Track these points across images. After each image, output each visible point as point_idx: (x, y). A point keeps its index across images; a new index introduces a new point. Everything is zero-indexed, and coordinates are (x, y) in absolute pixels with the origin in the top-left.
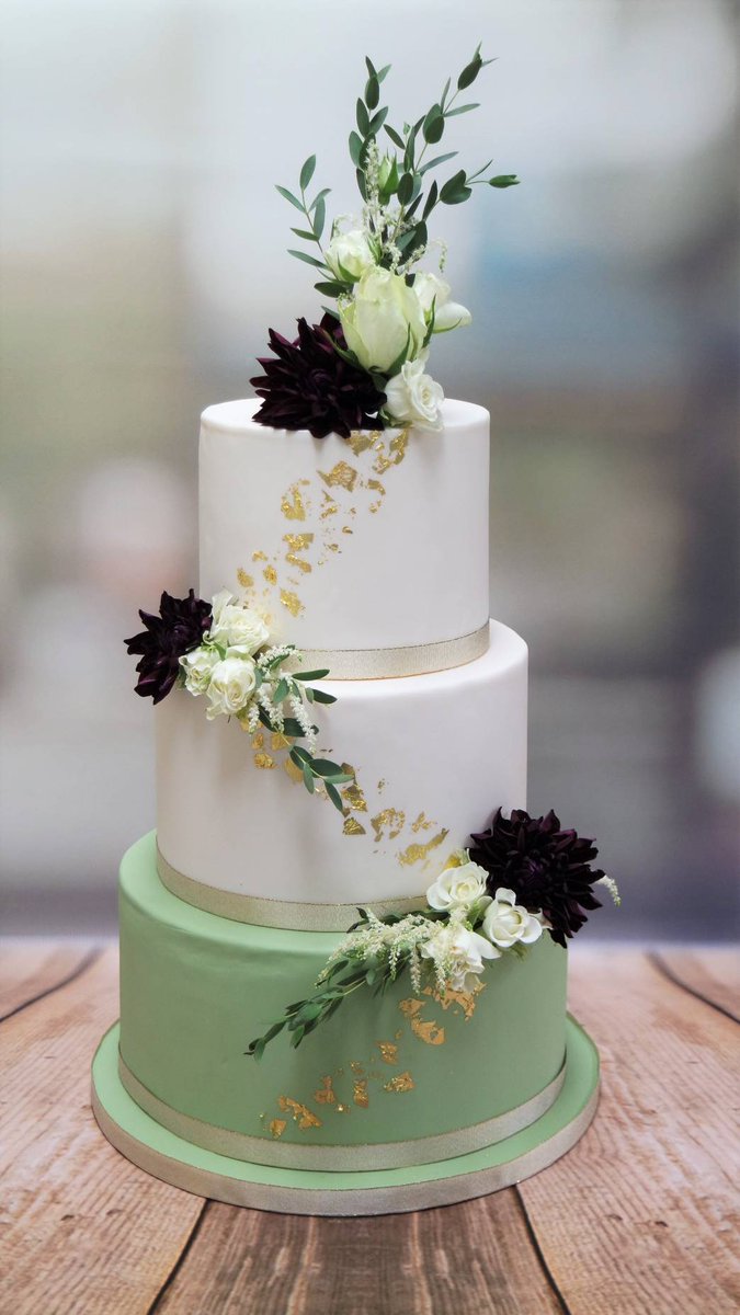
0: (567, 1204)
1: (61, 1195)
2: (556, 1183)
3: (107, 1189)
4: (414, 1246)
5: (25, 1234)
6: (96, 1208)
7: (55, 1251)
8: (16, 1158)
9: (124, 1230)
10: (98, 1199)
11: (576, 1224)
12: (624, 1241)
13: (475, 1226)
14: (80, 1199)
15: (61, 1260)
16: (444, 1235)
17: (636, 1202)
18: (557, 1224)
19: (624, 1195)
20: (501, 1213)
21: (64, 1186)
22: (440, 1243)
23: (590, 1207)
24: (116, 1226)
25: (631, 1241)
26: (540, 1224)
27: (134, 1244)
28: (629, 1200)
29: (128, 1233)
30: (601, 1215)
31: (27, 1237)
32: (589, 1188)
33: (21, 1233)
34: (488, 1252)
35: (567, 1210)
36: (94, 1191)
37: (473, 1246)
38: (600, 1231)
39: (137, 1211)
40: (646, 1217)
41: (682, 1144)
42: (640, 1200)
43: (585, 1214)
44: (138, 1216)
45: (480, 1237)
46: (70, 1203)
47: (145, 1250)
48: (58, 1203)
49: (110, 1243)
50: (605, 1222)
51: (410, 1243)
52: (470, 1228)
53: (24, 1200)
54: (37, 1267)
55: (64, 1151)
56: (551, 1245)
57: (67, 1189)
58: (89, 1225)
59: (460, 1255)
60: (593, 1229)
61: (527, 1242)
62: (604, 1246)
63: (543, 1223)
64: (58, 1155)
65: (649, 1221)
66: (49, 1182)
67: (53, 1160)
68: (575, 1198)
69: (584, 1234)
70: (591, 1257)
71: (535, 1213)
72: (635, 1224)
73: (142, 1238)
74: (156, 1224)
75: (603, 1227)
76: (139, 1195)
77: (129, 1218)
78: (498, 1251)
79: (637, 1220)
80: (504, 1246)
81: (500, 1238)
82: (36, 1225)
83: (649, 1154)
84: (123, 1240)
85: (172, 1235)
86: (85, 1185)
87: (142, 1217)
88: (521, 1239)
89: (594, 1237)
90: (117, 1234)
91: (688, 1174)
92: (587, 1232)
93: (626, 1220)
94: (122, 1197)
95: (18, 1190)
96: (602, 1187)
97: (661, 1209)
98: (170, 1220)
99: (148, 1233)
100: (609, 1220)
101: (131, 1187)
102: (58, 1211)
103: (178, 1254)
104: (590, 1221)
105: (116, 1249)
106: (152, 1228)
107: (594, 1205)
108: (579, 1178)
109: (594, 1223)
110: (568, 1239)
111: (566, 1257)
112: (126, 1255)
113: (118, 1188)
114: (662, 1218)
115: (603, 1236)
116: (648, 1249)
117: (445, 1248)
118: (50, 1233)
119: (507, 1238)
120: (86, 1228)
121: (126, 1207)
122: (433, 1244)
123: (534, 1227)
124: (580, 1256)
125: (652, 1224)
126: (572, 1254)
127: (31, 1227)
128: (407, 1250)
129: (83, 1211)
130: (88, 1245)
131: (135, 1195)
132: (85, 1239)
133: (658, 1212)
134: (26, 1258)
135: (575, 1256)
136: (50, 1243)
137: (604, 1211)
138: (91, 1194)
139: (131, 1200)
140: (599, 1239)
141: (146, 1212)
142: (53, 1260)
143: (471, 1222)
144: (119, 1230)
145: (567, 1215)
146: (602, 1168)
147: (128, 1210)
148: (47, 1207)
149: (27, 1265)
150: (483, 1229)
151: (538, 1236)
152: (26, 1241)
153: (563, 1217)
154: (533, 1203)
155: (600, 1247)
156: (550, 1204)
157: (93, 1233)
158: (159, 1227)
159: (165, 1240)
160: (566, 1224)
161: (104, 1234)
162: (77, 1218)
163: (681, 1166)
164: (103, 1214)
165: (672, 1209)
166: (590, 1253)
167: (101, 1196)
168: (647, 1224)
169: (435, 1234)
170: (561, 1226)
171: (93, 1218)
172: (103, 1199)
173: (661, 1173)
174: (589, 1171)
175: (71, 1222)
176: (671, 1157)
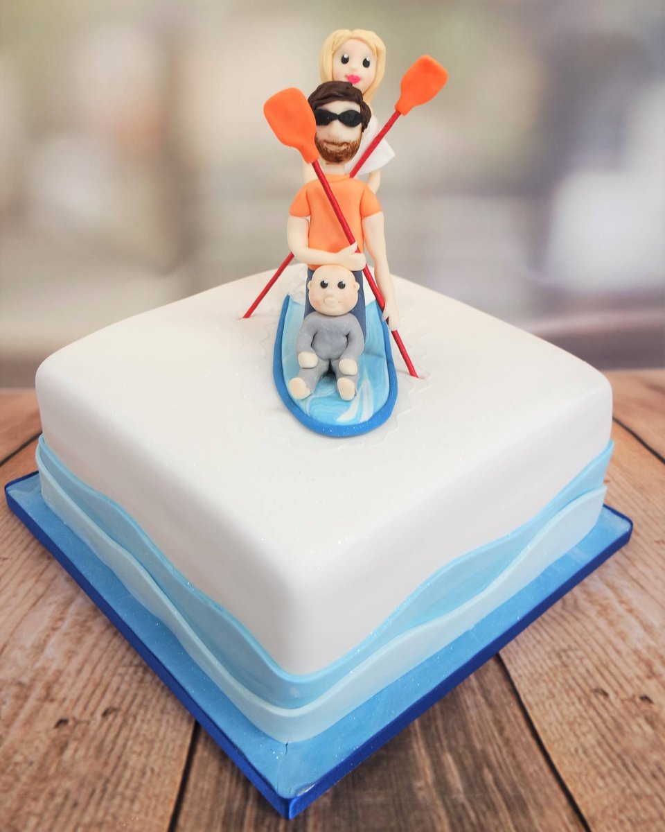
0: (551, 674)
1: (56, 688)
2: (534, 647)
3: (102, 678)
4: (419, 749)
5: (15, 752)
6: (91, 707)
7: (45, 779)
8: (12, 634)
9: (120, 741)
10: (93, 692)
11: (567, 704)
12: (619, 727)
13: (473, 713)
14: (73, 694)
15: (52, 795)
16: (446, 731)
17: (612, 668)
18: (550, 706)
19: (600, 659)
20: (494, 691)
21: (59, 672)
22: (445, 743)
23: (574, 679)
24: (111, 736)
25: (626, 728)
26: (535, 708)
27: (131, 763)
28: (606, 667)
29: (124, 746)
30: (587, 690)
31: (18, 758)
32: (565, 651)
33: (11, 752)
34: (495, 753)
35: (554, 685)
36: (89, 680)
37: (478, 746)
38: (592, 713)
39: (134, 709)
40: (630, 691)
41: (628, 588)
42: (616, 666)
43: (573, 690)
44: (135, 717)
45: (482, 732)
46: (64, 700)
47: (143, 773)
48: (52, 700)
49: (106, 764)
50: (594, 700)
51: (415, 745)
52: (468, 718)
53: (17, 697)
54: (26, 809)
55: (60, 623)
56: (552, 738)
57: (61, 680)
58: (83, 735)
59: (469, 761)
60: (586, 711)
61: (528, 733)
62: (603, 736)
63: (537, 704)
64: (54, 629)
65: (634, 696)
66: (44, 669)
67: (48, 636)
68: (556, 667)
69: (579, 720)
70: (596, 753)
71: (526, 691)
72: (622, 701)
73: (140, 754)
74: (154, 729)
75: (595, 708)
76: (135, 685)
77: (125, 721)
78: (504, 750)
79: (623, 696)
80: (507, 742)
81: (501, 730)
82: (28, 737)
83: (604, 602)
84: (119, 758)
85: (171, 747)
86: (79, 671)
87: (139, 718)
88: (522, 731)
89: (590, 723)
90: (112, 749)
91: (647, 628)
92: (581, 716)
93: (612, 696)
94: (118, 689)
95: (11, 684)
96: (576, 649)
97: (638, 677)
98: (168, 721)
99: (146, 745)
100: (596, 697)
101: (126, 673)
102: (53, 712)
103: (179, 779)
104: (579, 699)
105: (113, 772)
106: (149, 737)
107: (576, 676)
108: (552, 638)
109: (584, 702)
110: (566, 727)
111: (572, 755)
112: (123, 783)
113: (113, 675)
114: (645, 692)
115: (598, 720)
116: (646, 739)
117: (452, 750)
118: (43, 749)
119: (508, 732)
120: (80, 740)
121: (122, 702)
122: (438, 745)
123: (529, 711)
124: (585, 752)
125: (638, 700)
126: (576, 750)
127: (22, 741)
128: (414, 756)
129: (77, 712)
130: (83, 768)
131: (130, 685)
132: (78, 756)
133: (637, 682)
134: (14, 793)
135: (580, 751)
136: (42, 766)
137: (588, 684)
138: (85, 686)
139: (127, 692)
140: (596, 725)
141: (142, 711)
142: (43, 796)
143: (468, 708)
144: (114, 742)
145: (555, 691)
146: (569, 623)
147: (124, 708)
148: (41, 706)
149: (14, 807)
150: (481, 719)
151: (537, 726)
152: (16, 764)
153: (553, 696)
154: (520, 676)
155: (599, 737)
156: (536, 676)
157: (88, 749)
158: (157, 733)
159: (164, 756)
160: (558, 704)
161: (99, 750)
162: (71, 723)
163: (637, 617)
164: (98, 716)
165: (649, 677)
166: (593, 747)
167: (97, 686)
168: (632, 699)
169: (437, 728)
170: (554, 707)
171: (88, 723)
172: (98, 692)
173: (622, 627)
174: (559, 628)
175: (65, 731)
176: (624, 606)
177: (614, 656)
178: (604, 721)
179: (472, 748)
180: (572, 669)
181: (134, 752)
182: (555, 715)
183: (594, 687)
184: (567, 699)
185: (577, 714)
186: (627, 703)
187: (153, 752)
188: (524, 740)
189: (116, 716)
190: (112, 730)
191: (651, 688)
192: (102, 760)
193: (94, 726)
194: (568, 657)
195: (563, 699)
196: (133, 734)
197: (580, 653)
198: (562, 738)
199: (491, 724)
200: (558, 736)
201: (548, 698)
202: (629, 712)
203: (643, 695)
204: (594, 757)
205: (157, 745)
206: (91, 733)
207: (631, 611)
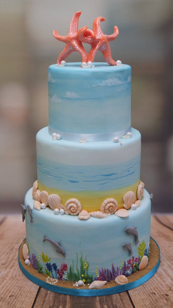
177: (160, 286)
178: (153, 299)
179: (113, 304)
180: (146, 288)
181: (18, 304)
182: (138, 298)
183: (152, 292)
184: (143, 295)
185: (145, 298)
186: (161, 296)
187: (23, 304)
188: (128, 303)
189: (13, 297)
190: (12, 300)
191: (169, 293)
192: (9, 305)
193: (7, 299)
194: (146, 286)
195: (142, 295)
196: (18, 300)
197: (150, 285)
198: (139, 303)
199: (119, 299)
200: (138, 302)
201: (137, 294)
202: (161, 298)
203: (166, 294)
204: (147, 307)
205: (24, 303)
206: (6, 300)
207: (169, 276)
